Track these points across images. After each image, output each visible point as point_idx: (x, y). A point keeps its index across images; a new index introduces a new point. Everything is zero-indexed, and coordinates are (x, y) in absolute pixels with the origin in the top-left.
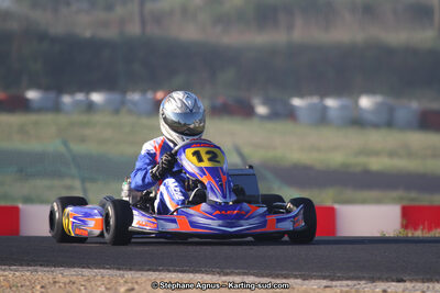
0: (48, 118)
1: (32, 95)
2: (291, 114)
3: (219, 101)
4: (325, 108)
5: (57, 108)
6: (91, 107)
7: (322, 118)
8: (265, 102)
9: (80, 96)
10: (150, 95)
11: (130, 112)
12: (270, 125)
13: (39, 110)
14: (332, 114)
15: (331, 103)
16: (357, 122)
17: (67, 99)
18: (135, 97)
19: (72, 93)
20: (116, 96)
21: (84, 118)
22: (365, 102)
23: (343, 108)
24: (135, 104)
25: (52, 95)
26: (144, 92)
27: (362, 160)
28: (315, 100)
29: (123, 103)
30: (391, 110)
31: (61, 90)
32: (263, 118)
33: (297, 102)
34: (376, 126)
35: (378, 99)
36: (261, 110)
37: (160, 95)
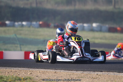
0: (11, 28)
1: (7, 22)
3: (56, 24)
4: (84, 27)
5: (14, 26)
6: (23, 26)
7: (83, 29)
9: (20, 23)
10: (38, 23)
11: (33, 27)
13: (9, 26)
14: (86, 28)
15: (85, 25)
16: (92, 30)
17: (16, 24)
18: (34, 23)
19: (18, 22)
20: (29, 23)
21: (21, 29)
22: (94, 25)
23: (88, 26)
24: (34, 25)
25: (12, 22)
26: (37, 22)
28: (81, 24)
29: (31, 25)
30: (101, 27)
31: (15, 21)
34: (97, 31)
35: (98, 24)
37: (41, 23)
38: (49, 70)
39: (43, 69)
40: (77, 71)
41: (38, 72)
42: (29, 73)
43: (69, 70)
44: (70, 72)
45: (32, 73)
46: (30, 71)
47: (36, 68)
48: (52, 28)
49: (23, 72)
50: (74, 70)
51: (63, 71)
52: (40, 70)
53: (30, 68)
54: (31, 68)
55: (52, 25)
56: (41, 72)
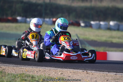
0: (23, 24)
1: (19, 18)
2: (91, 26)
3: (71, 22)
4: (100, 25)
5: (25, 22)
10: (51, 19)
11: (46, 24)
13: (21, 22)
14: (102, 26)
15: (102, 23)
16: (109, 29)
17: (28, 20)
18: (47, 20)
20: (42, 19)
22: (112, 23)
23: (105, 24)
24: (47, 22)
25: (24, 18)
27: (111, 39)
28: (98, 22)
29: (44, 21)
30: (119, 26)
32: (82, 27)
33: (92, 23)
34: (114, 30)
35: (115, 22)
36: (82, 24)
37: (54, 19)
38: (78, 70)
39: (72, 69)
40: (109, 72)
41: (69, 72)
43: (101, 71)
44: (101, 73)
45: (62, 73)
46: (60, 71)
49: (52, 71)
50: (106, 71)
51: (94, 71)
54: (59, 68)
56: (72, 72)
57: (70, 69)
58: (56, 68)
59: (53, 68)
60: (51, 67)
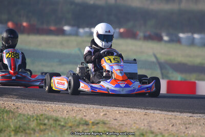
0: (73, 38)
1: (66, 28)
2: (179, 41)
3: (148, 34)
4: (194, 39)
5: (77, 34)
7: (192, 43)
8: (167, 35)
9: (87, 30)
10: (117, 30)
12: (170, 45)
13: (70, 35)
14: (196, 41)
15: (196, 36)
17: (81, 30)
19: (83, 28)
23: (201, 39)
25: (75, 28)
28: (189, 35)
31: (79, 26)
32: (166, 42)
33: (181, 35)
36: (166, 38)
37: (122, 30)
38: (135, 110)
39: (125, 107)
40: (181, 112)
41: (117, 112)
42: (102, 114)
43: (169, 111)
44: (170, 113)
45: (106, 114)
46: (103, 111)
47: (114, 106)
48: (140, 39)
49: (92, 111)
50: (177, 112)
51: (158, 112)
52: (119, 109)
53: (104, 106)
54: (106, 106)
55: (141, 34)
56: (122, 113)
57: (122, 107)
58: (101, 105)
59: (97, 106)
60: (94, 104)
